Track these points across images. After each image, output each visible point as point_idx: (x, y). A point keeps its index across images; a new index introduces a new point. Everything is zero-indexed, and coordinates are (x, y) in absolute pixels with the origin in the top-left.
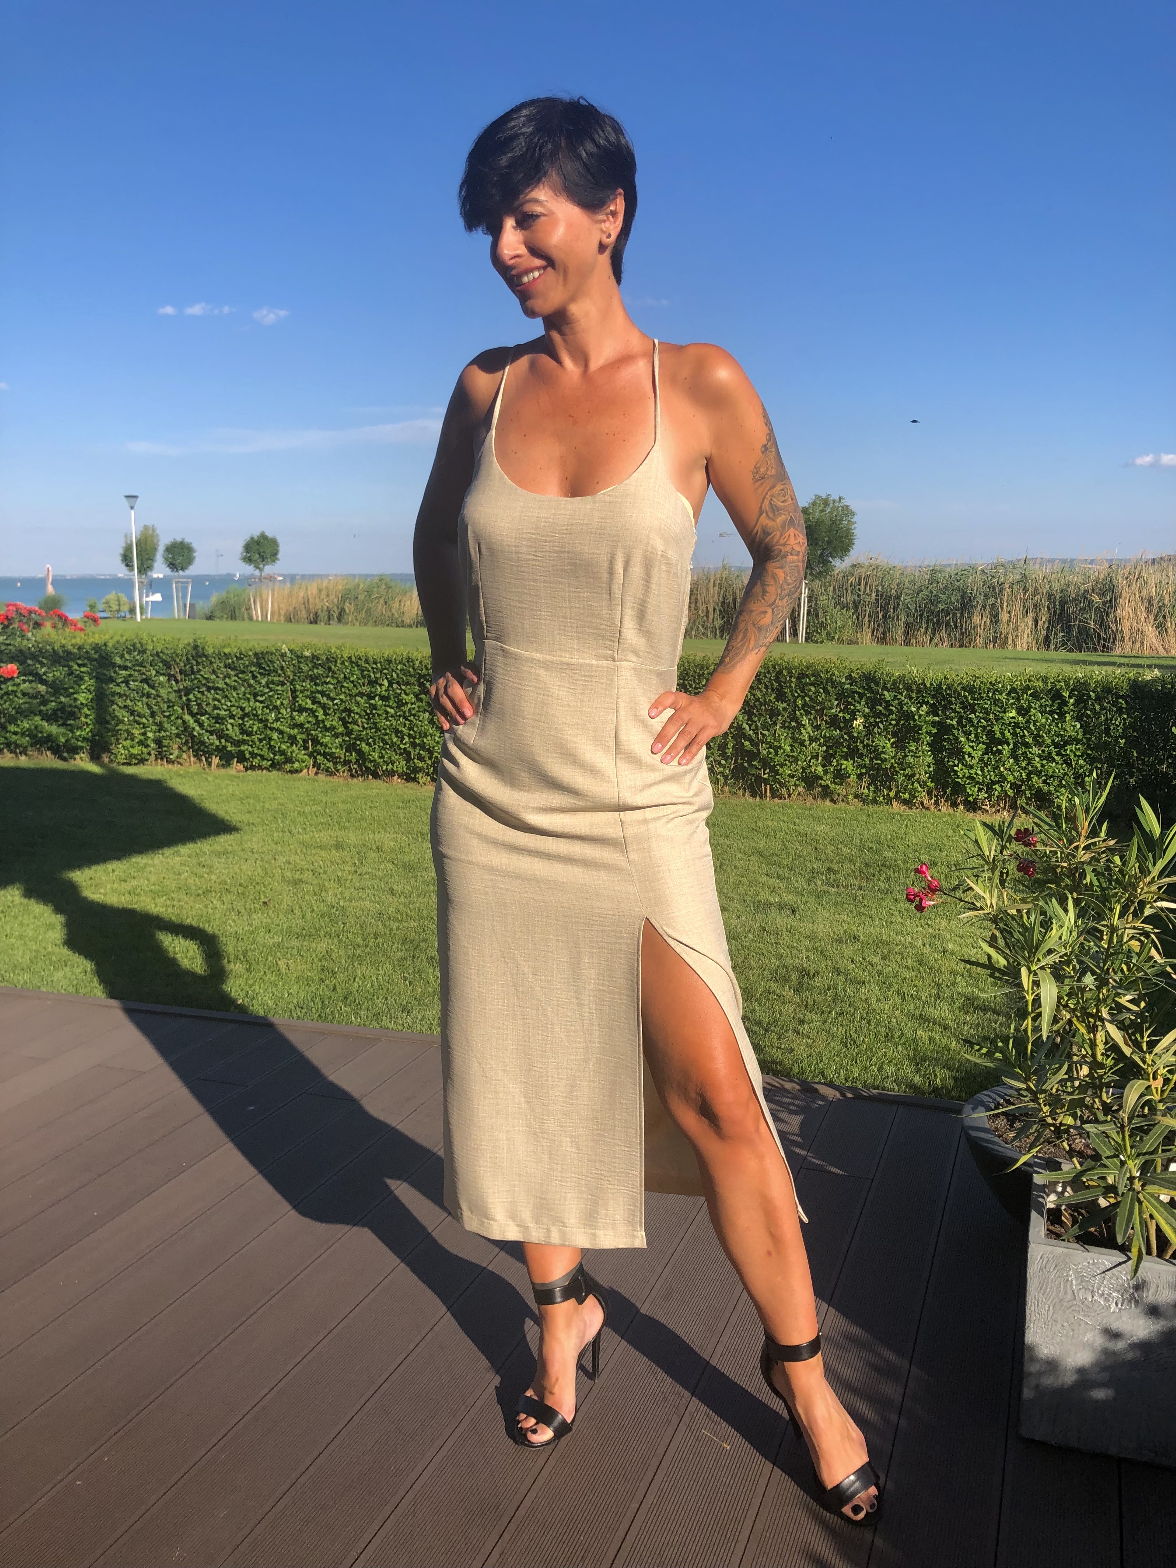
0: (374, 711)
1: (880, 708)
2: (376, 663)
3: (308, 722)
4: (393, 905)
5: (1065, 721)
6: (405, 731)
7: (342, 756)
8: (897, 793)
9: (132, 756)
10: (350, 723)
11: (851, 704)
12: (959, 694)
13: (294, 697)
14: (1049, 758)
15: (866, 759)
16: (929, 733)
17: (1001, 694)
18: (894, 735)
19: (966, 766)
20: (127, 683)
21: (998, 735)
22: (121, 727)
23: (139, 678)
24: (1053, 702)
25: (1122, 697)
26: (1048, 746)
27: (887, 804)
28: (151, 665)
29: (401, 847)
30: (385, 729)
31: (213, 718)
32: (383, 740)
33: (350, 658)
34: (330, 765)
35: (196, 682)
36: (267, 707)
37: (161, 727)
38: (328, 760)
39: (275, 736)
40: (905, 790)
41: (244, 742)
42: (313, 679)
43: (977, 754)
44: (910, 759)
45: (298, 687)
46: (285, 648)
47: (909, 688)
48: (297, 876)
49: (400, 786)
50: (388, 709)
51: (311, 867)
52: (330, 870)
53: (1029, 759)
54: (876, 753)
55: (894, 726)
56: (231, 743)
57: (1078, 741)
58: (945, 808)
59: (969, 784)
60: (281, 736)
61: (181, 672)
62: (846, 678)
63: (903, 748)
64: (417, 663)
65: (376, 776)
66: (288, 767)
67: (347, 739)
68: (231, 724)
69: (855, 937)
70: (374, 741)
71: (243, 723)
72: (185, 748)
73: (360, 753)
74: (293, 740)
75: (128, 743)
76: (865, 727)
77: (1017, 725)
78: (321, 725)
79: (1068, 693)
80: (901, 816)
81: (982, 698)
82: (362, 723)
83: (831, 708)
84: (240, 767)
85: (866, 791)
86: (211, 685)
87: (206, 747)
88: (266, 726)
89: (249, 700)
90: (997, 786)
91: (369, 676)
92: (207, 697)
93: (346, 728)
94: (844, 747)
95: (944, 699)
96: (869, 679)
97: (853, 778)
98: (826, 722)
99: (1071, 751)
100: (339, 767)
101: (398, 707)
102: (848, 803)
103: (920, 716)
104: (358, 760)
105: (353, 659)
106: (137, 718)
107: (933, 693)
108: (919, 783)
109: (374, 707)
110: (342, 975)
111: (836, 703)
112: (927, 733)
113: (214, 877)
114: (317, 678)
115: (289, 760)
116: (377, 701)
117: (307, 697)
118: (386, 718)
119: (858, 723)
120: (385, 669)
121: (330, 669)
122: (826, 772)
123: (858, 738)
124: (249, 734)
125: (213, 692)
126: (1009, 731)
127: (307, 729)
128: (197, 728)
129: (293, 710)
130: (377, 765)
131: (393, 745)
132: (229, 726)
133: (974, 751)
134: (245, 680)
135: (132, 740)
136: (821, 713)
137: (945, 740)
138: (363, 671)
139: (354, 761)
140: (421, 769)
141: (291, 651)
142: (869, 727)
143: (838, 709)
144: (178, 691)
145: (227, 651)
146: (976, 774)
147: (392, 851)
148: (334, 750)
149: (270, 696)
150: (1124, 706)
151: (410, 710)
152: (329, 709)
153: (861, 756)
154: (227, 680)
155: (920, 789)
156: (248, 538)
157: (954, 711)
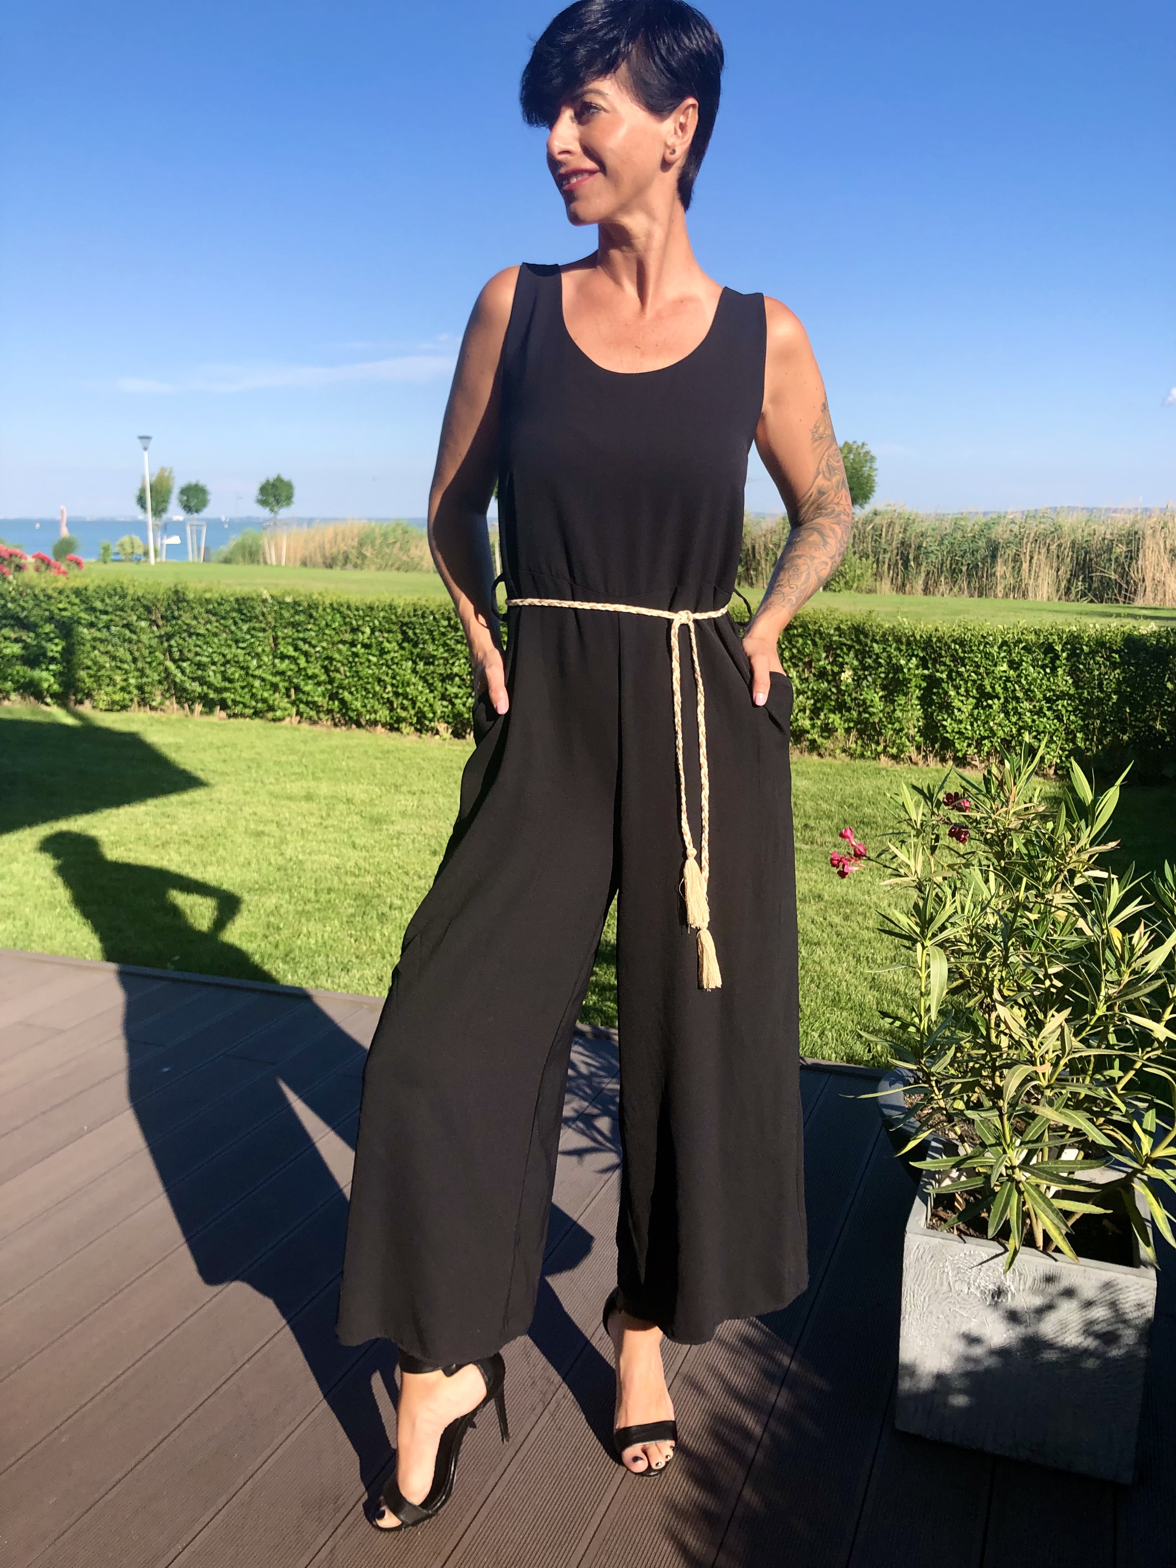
0: (356, 660)
1: (869, 660)
2: (357, 610)
3: (291, 670)
4: (354, 857)
5: (1057, 676)
6: (387, 679)
7: (325, 705)
8: (885, 747)
9: (114, 703)
10: (333, 671)
11: (839, 656)
12: (949, 647)
13: (276, 645)
14: (1040, 713)
15: (854, 713)
16: (919, 687)
17: (992, 647)
18: (884, 688)
19: (955, 721)
20: (108, 627)
21: (989, 689)
22: (102, 672)
23: (121, 624)
24: (1045, 656)
25: (1116, 652)
26: (1039, 701)
27: (874, 759)
28: (132, 610)
29: (372, 800)
30: (368, 678)
31: (195, 665)
32: (366, 689)
33: (331, 605)
34: (313, 713)
35: (177, 628)
36: (249, 654)
37: (142, 673)
38: (311, 709)
39: (257, 683)
40: (893, 745)
41: (226, 689)
42: (294, 625)
43: (967, 708)
44: (898, 714)
45: (279, 634)
46: (266, 595)
47: (898, 640)
48: (261, 828)
49: (383, 736)
50: (371, 657)
51: (277, 819)
52: (294, 823)
53: (1020, 714)
54: (864, 706)
55: (884, 679)
56: (214, 690)
57: (1071, 697)
58: (933, 763)
59: (958, 739)
60: (263, 684)
61: (162, 617)
62: (836, 629)
63: (893, 702)
64: (399, 611)
65: (359, 725)
66: (270, 715)
67: (329, 687)
68: (214, 671)
69: (819, 897)
70: (357, 690)
71: (225, 671)
72: (168, 695)
73: (343, 702)
74: (275, 687)
75: (110, 689)
76: (853, 680)
77: (1008, 679)
78: (303, 673)
79: (1060, 646)
80: (887, 771)
81: (972, 651)
82: (345, 671)
83: (819, 660)
84: (223, 714)
85: (854, 746)
86: (192, 630)
87: (188, 694)
88: (247, 674)
89: (230, 646)
90: (986, 742)
91: (351, 624)
92: (189, 644)
93: (328, 676)
94: (831, 700)
95: (935, 652)
96: (858, 631)
97: (840, 732)
98: (814, 675)
99: (1063, 706)
100: (322, 715)
101: (381, 655)
102: (835, 758)
103: (909, 669)
104: (341, 710)
105: (335, 606)
106: (119, 664)
107: (923, 645)
108: (908, 738)
109: (356, 655)
110: (286, 931)
111: (824, 655)
112: (916, 686)
113: (175, 828)
114: (299, 624)
115: (271, 709)
116: (359, 649)
117: (288, 644)
118: (369, 667)
119: (847, 676)
120: (368, 616)
121: (311, 616)
122: (813, 726)
123: (845, 691)
124: (231, 681)
125: (194, 638)
126: (1000, 685)
127: (289, 677)
128: (179, 675)
129: (275, 657)
130: (359, 715)
131: (375, 694)
132: (211, 673)
133: (963, 706)
134: (226, 627)
135: (115, 685)
136: (809, 665)
137: (935, 694)
138: (344, 618)
139: (337, 710)
140: (404, 720)
141: (272, 597)
142: (858, 681)
143: (827, 662)
144: (160, 637)
145: (208, 595)
146: (966, 729)
147: (363, 802)
148: (316, 699)
149: (252, 643)
150: (1118, 660)
151: (392, 659)
152: (311, 656)
153: (849, 710)
154: (209, 626)
155: (908, 743)
156: (263, 481)
157: (945, 664)
